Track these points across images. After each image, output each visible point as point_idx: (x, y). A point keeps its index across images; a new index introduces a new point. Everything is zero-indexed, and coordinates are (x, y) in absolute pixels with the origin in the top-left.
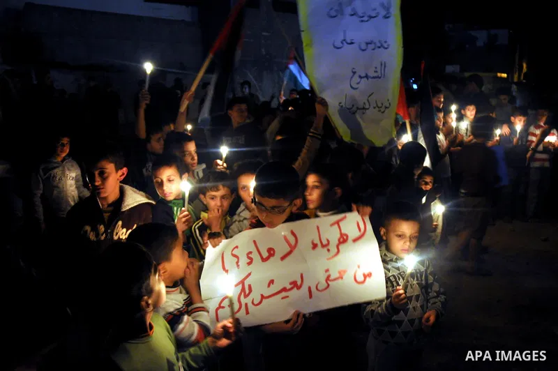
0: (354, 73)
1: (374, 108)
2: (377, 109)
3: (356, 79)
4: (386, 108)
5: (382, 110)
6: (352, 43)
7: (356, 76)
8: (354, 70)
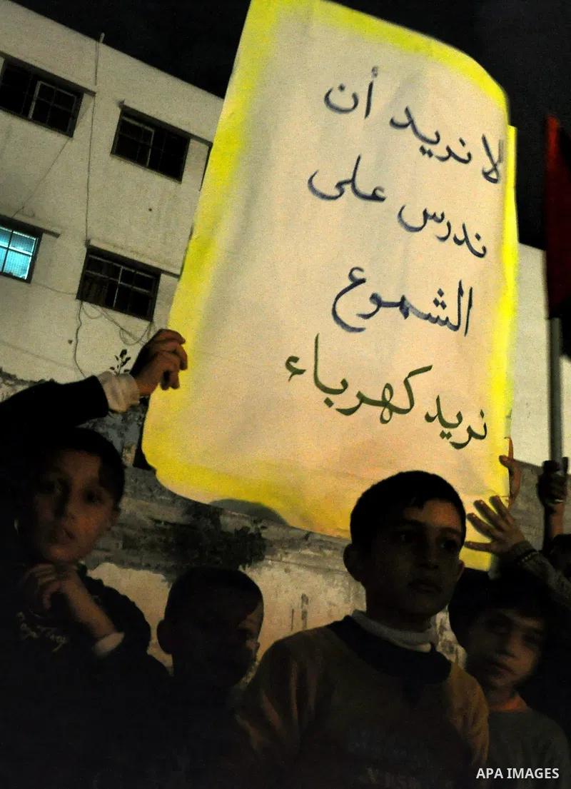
0: (357, 282)
1: (429, 419)
2: (437, 427)
3: (358, 301)
4: (471, 433)
5: (460, 434)
6: (375, 197)
7: (363, 292)
8: (358, 275)
